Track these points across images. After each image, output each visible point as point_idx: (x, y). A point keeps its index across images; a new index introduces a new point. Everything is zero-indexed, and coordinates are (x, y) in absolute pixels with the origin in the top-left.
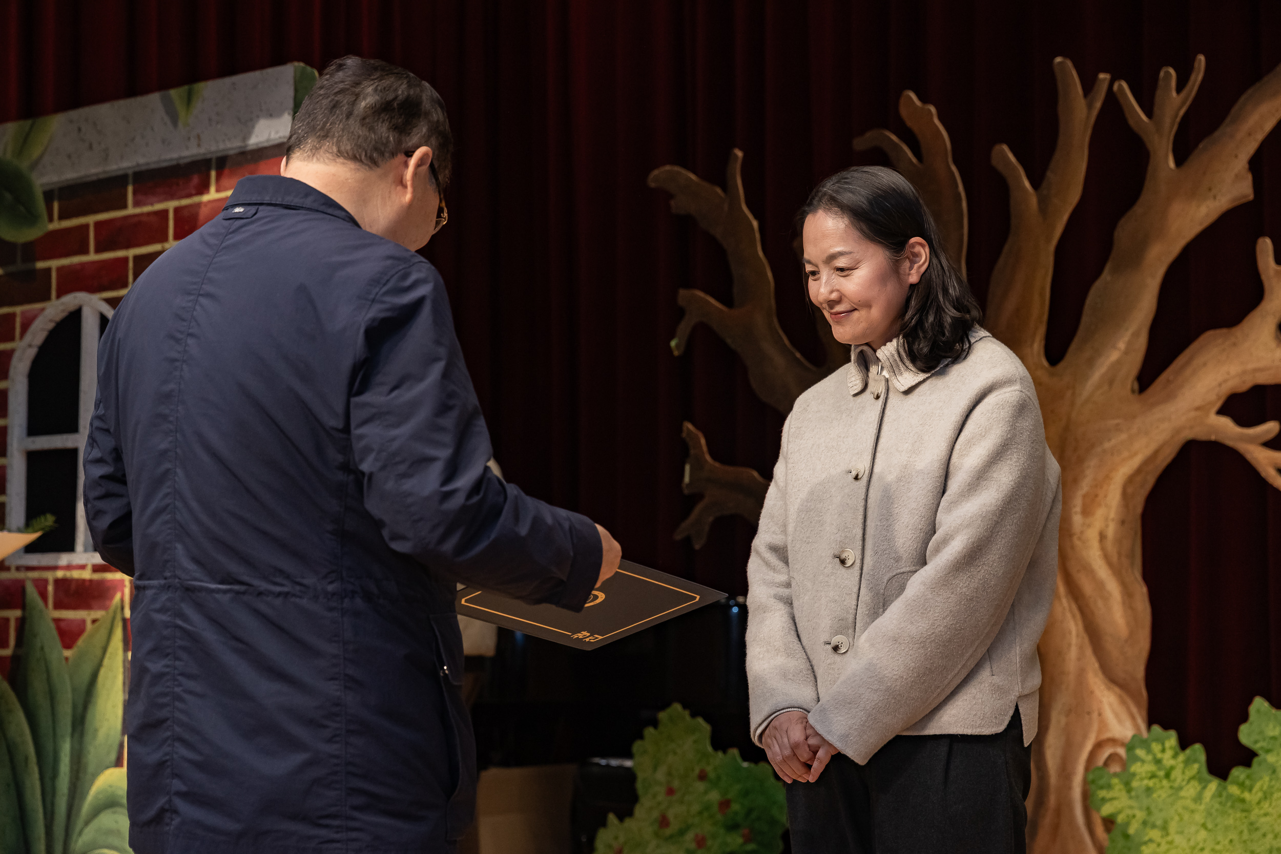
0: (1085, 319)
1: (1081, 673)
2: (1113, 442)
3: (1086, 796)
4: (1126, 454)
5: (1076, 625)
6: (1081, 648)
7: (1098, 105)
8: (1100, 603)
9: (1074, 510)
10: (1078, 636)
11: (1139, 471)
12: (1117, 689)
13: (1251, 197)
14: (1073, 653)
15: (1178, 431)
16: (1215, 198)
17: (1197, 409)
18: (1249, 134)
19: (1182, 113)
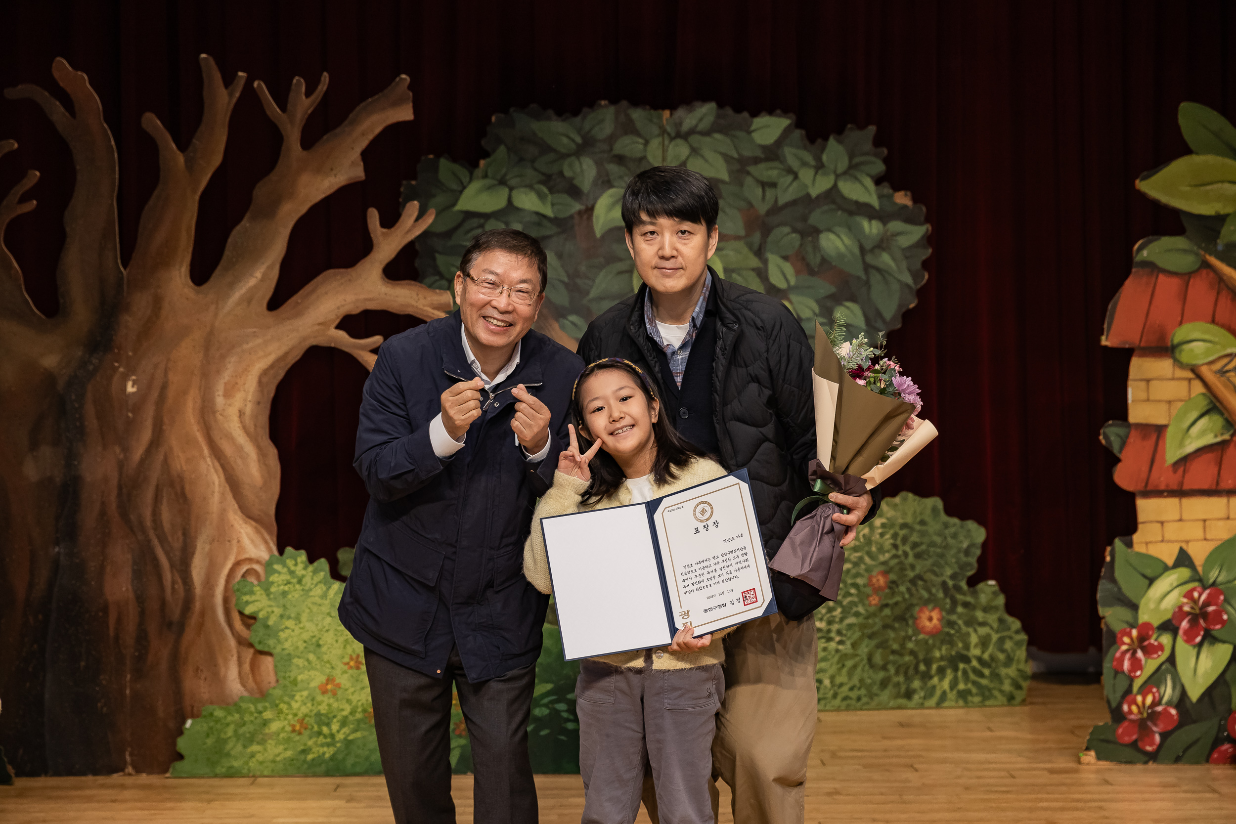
0: (228, 253)
1: (223, 512)
2: (250, 345)
3: (226, 601)
4: (261, 353)
5: (219, 477)
6: (223, 494)
7: (238, 95)
8: (239, 461)
9: (217, 394)
10: (220, 485)
11: (272, 366)
12: (253, 523)
13: (364, 178)
14: (216, 498)
15: (304, 339)
16: (335, 176)
17: (320, 324)
18: (363, 134)
19: (309, 112)
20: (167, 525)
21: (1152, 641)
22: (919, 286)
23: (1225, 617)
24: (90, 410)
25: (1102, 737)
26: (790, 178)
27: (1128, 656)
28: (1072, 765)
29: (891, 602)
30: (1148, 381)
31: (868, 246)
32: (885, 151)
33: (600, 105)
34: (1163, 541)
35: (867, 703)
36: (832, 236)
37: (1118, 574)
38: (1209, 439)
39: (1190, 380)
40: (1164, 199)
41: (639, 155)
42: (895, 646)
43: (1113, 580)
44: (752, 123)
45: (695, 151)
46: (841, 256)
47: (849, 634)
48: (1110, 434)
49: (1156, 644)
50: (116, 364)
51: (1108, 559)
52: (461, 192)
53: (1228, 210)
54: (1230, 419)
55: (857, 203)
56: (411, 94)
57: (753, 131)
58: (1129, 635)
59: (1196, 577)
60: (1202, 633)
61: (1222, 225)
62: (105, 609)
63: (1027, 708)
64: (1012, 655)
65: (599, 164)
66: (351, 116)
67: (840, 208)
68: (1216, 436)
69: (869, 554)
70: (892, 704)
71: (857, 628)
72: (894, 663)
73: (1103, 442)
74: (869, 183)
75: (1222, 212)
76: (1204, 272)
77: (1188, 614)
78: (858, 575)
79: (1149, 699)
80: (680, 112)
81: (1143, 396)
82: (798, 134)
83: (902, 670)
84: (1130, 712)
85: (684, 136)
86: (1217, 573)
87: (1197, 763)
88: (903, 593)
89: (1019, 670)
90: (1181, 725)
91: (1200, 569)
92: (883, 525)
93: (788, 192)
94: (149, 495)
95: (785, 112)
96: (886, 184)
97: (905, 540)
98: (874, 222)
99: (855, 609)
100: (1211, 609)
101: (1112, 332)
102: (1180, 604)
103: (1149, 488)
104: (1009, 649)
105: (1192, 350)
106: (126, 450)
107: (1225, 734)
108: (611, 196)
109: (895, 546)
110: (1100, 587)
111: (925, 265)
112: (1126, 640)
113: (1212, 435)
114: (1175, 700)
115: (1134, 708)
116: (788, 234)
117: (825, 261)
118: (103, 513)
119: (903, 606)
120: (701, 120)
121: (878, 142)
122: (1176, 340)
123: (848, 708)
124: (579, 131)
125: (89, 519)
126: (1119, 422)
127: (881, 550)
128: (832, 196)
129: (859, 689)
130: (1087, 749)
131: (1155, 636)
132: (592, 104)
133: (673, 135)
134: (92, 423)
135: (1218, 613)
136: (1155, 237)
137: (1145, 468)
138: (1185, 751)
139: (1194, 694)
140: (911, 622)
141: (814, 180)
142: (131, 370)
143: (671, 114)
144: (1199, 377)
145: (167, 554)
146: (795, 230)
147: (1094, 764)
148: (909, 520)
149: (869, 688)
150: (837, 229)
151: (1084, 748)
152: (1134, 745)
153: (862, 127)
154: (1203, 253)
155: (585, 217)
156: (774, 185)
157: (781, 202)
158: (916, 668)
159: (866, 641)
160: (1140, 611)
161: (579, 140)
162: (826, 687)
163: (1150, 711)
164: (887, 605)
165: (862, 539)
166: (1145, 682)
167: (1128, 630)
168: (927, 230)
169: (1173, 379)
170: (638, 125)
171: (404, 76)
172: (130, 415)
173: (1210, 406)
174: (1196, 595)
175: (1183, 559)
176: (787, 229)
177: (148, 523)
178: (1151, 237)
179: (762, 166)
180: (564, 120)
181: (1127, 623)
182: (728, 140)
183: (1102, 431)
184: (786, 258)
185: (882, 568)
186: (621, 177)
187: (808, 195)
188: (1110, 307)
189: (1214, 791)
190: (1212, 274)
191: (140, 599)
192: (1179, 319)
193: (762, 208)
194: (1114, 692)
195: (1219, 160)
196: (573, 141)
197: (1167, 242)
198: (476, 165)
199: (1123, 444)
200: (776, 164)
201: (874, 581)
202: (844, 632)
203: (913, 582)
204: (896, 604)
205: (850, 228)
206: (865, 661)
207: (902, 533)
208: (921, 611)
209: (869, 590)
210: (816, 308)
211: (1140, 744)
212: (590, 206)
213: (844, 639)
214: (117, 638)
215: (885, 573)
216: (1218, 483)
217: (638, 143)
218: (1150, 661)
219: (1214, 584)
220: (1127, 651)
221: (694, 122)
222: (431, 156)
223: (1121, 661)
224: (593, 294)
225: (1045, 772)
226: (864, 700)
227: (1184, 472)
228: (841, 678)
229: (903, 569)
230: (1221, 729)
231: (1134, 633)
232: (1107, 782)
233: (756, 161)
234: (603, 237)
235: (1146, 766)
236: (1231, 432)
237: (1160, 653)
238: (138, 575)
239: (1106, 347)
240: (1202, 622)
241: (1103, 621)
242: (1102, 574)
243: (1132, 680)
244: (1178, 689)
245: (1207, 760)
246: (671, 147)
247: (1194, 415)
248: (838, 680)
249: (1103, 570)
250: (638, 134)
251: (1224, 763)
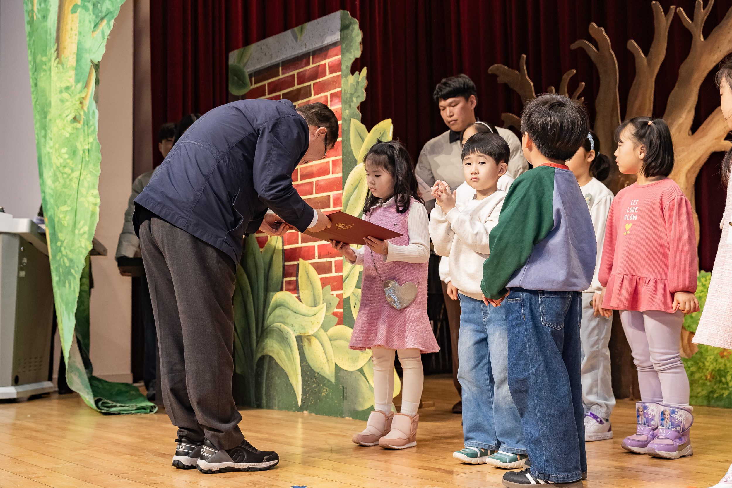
0: (668, 107)
4: (686, 161)
7: (671, 19)
11: (692, 167)
15: (709, 148)
16: (721, 51)
17: (716, 139)
19: (705, 18)
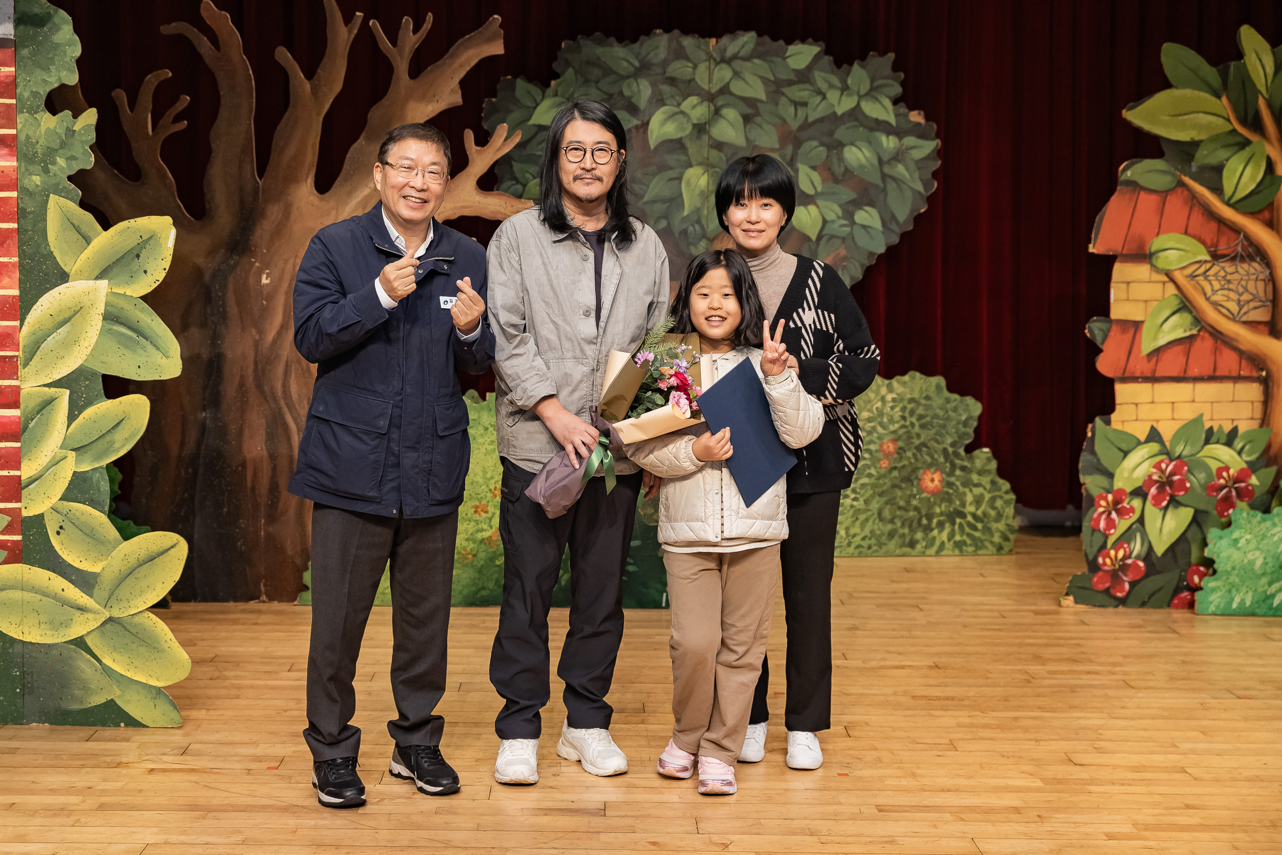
7: (356, 31)
13: (461, 103)
16: (437, 102)
18: (461, 66)
19: (416, 46)
20: (295, 396)
21: (1125, 504)
22: (929, 194)
23: (1188, 485)
24: (231, 298)
25: (1080, 585)
26: (819, 98)
27: (1104, 517)
28: (1054, 608)
29: (899, 465)
30: (1128, 283)
31: (885, 158)
32: (902, 75)
33: (655, 33)
34: (1136, 420)
35: (877, 551)
36: (854, 149)
37: (1098, 448)
38: (1180, 334)
39: (1164, 283)
40: (1147, 126)
41: (688, 78)
42: (902, 503)
43: (1093, 452)
44: (787, 49)
45: (737, 74)
46: (862, 167)
47: (862, 492)
48: (1094, 328)
49: (1128, 507)
50: (253, 260)
51: (1089, 434)
52: (535, 108)
53: (1203, 137)
54: (1197, 316)
55: (877, 120)
56: (502, 32)
57: (788, 57)
58: (1106, 499)
59: (1165, 451)
60: (1168, 498)
61: (1196, 150)
62: (244, 464)
63: (1013, 557)
64: (1002, 512)
65: (654, 85)
66: (451, 50)
67: (862, 125)
68: (1185, 331)
69: (881, 424)
70: (897, 552)
71: (869, 487)
72: (901, 517)
73: (1088, 335)
74: (888, 103)
75: (1197, 139)
76: (1180, 190)
77: (1157, 482)
78: (871, 442)
79: (1121, 554)
80: (725, 40)
81: (1124, 296)
82: (827, 59)
83: (907, 523)
84: (1105, 564)
85: (728, 61)
86: (1182, 447)
87: (1160, 607)
88: (909, 458)
89: (1008, 525)
90: (1147, 575)
91: (1168, 444)
92: (894, 400)
93: (817, 109)
94: (280, 370)
95: (816, 40)
96: (902, 104)
97: (912, 413)
98: (891, 137)
99: (868, 471)
100: (1176, 478)
101: (1098, 241)
102: (1150, 473)
103: (1127, 375)
104: (1000, 507)
105: (1167, 257)
106: (261, 332)
107: (1185, 583)
108: (664, 113)
109: (904, 418)
110: (1081, 458)
111: (935, 175)
112: (1103, 503)
113: (1182, 330)
114: (1143, 554)
115: (1108, 561)
116: (816, 147)
117: (847, 170)
118: (242, 385)
119: (909, 469)
120: (743, 47)
121: (896, 68)
122: (1153, 250)
123: (860, 555)
124: (637, 56)
125: (230, 389)
126: (1103, 318)
127: (891, 421)
128: (855, 114)
129: (870, 539)
130: (1067, 594)
131: (1127, 500)
132: (648, 33)
133: (718, 60)
134: (233, 309)
135: (1182, 482)
136: (1138, 160)
137: (1124, 358)
138: (1150, 598)
139: (1159, 550)
140: (915, 483)
141: (840, 99)
142: (266, 265)
143: (717, 42)
144: (1172, 280)
145: (295, 419)
146: (822, 144)
147: (1073, 607)
148: (916, 395)
149: (878, 538)
150: (858, 143)
151: (1064, 593)
152: (1107, 591)
153: (883, 54)
154: (1179, 174)
155: (641, 131)
156: (805, 104)
157: (810, 120)
158: (919, 521)
159: (877, 498)
160: (1116, 479)
161: (637, 64)
162: (841, 537)
163: (1121, 563)
164: (895, 468)
165: (875, 412)
166: (1118, 539)
167: (1104, 495)
168: (938, 144)
169: (1150, 282)
170: (689, 51)
171: (496, 16)
172: (264, 302)
173: (1181, 306)
174: (1163, 466)
175: (1154, 436)
176: (815, 143)
177: (279, 393)
178: (1134, 160)
179: (795, 87)
180: (624, 47)
181: (1104, 488)
182: (765, 65)
183: (1087, 326)
184: (814, 168)
185: (892, 436)
186: (672, 96)
187: (835, 113)
188: (1097, 219)
189: (1175, 632)
190: (1186, 192)
191: (273, 457)
192: (1157, 230)
193: (794, 125)
194: (1091, 546)
195: (1196, 93)
196: (632, 64)
197: (1148, 164)
198: (548, 85)
199: (1105, 337)
200: (807, 86)
201: (885, 447)
202: (858, 490)
203: (918, 448)
204: (904, 467)
205: (870, 143)
206: (876, 516)
207: (910, 406)
208: (924, 473)
209: (880, 455)
210: (840, 213)
211: (1112, 591)
212: (645, 121)
213: (858, 496)
214: (253, 489)
215: (894, 441)
216: (1185, 372)
217: (688, 67)
218: (1122, 521)
219: (1179, 457)
220: (1103, 513)
221: (736, 49)
222: (509, 77)
223: (1098, 520)
224: (646, 199)
225: (1031, 614)
226: (874, 548)
227: (1157, 361)
228: (856, 530)
229: (910, 438)
230: (1181, 579)
231: (1110, 497)
232: (1083, 623)
233: (790, 83)
234: (656, 148)
235: (1116, 609)
236: (1198, 328)
237: (1131, 514)
238: (271, 437)
239: (1093, 254)
240: (1168, 488)
241: (1084, 487)
242: (1084, 447)
243: (1106, 537)
244: (1146, 545)
245: (1169, 606)
246: (716, 70)
247: (1167, 313)
248: (852, 531)
249: (1085, 444)
250: (688, 59)
251: (1183, 608)
